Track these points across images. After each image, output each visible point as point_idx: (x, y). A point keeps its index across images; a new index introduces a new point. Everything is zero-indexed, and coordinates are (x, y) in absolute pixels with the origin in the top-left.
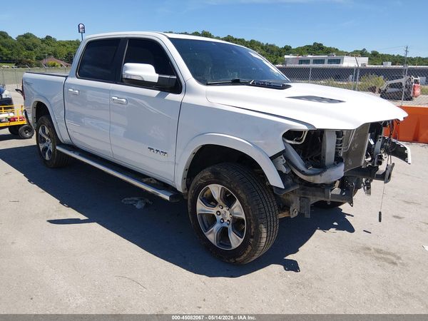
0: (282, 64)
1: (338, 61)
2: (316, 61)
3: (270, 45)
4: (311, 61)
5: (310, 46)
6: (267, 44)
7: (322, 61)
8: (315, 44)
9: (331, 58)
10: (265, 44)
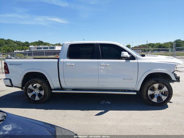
0: (29, 50)
1: (54, 48)
2: (44, 48)
3: (18, 42)
4: (42, 48)
5: (37, 42)
6: (16, 41)
7: (47, 48)
8: (39, 41)
9: (50, 47)
10: (15, 41)
